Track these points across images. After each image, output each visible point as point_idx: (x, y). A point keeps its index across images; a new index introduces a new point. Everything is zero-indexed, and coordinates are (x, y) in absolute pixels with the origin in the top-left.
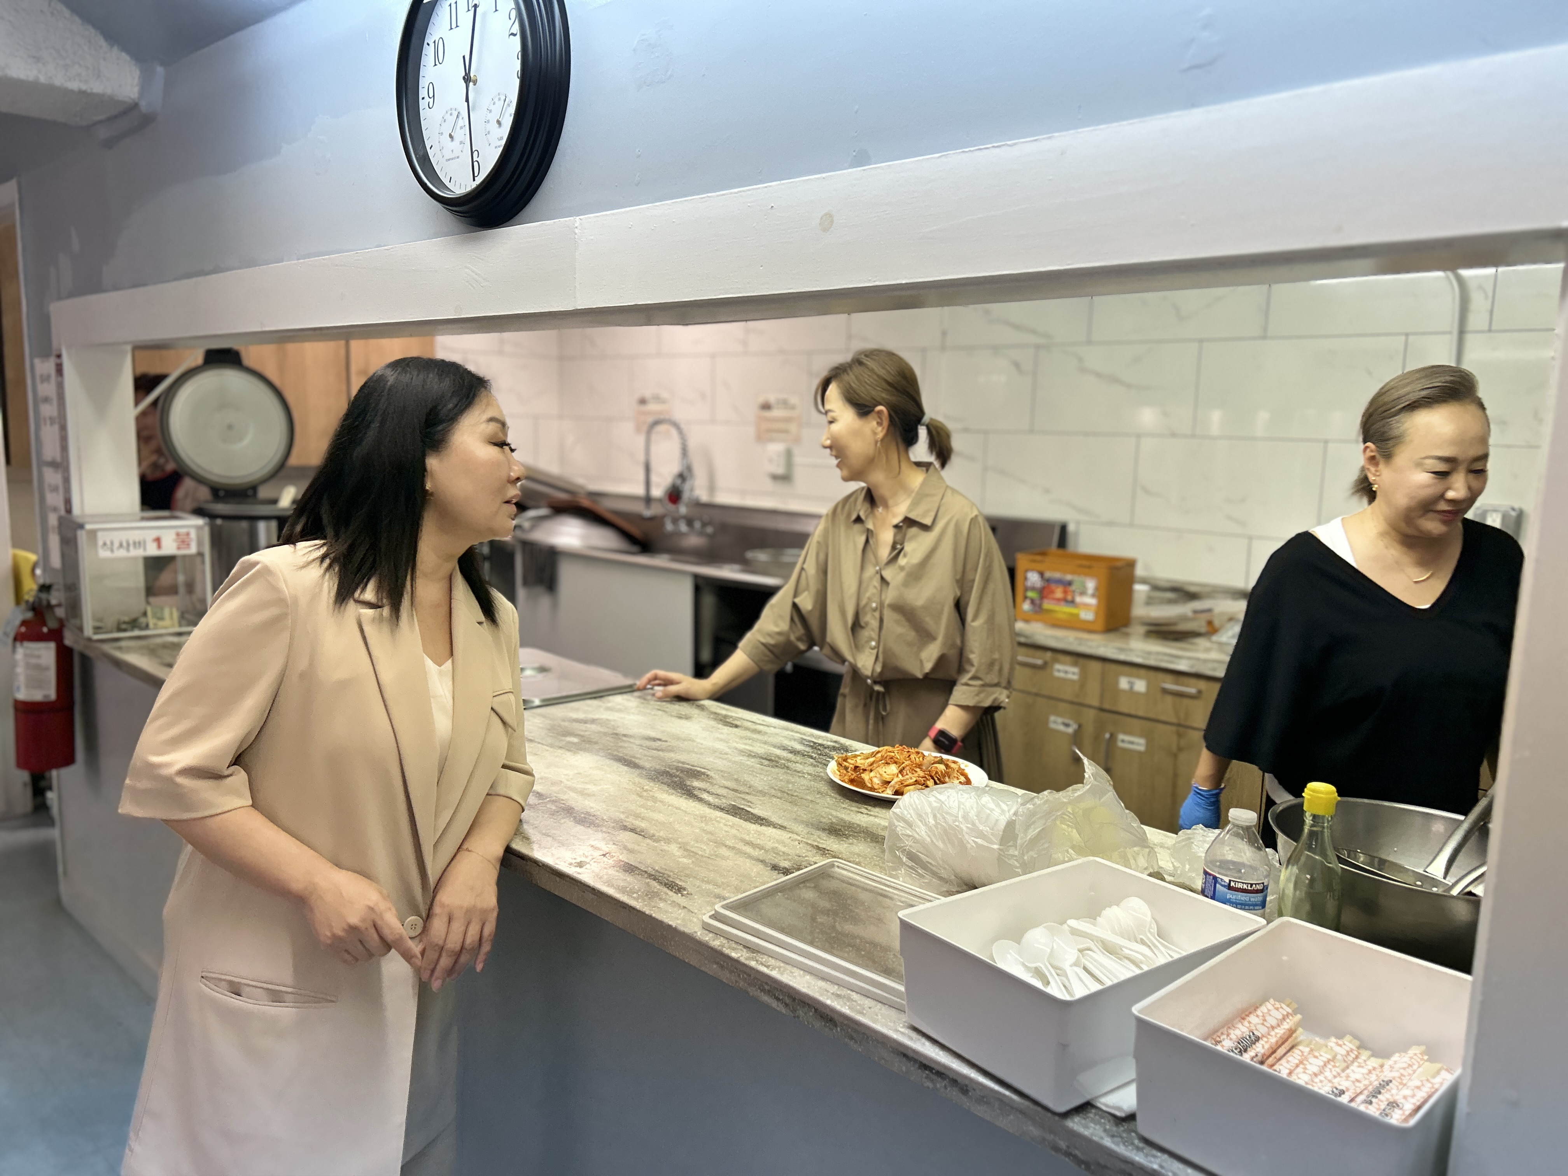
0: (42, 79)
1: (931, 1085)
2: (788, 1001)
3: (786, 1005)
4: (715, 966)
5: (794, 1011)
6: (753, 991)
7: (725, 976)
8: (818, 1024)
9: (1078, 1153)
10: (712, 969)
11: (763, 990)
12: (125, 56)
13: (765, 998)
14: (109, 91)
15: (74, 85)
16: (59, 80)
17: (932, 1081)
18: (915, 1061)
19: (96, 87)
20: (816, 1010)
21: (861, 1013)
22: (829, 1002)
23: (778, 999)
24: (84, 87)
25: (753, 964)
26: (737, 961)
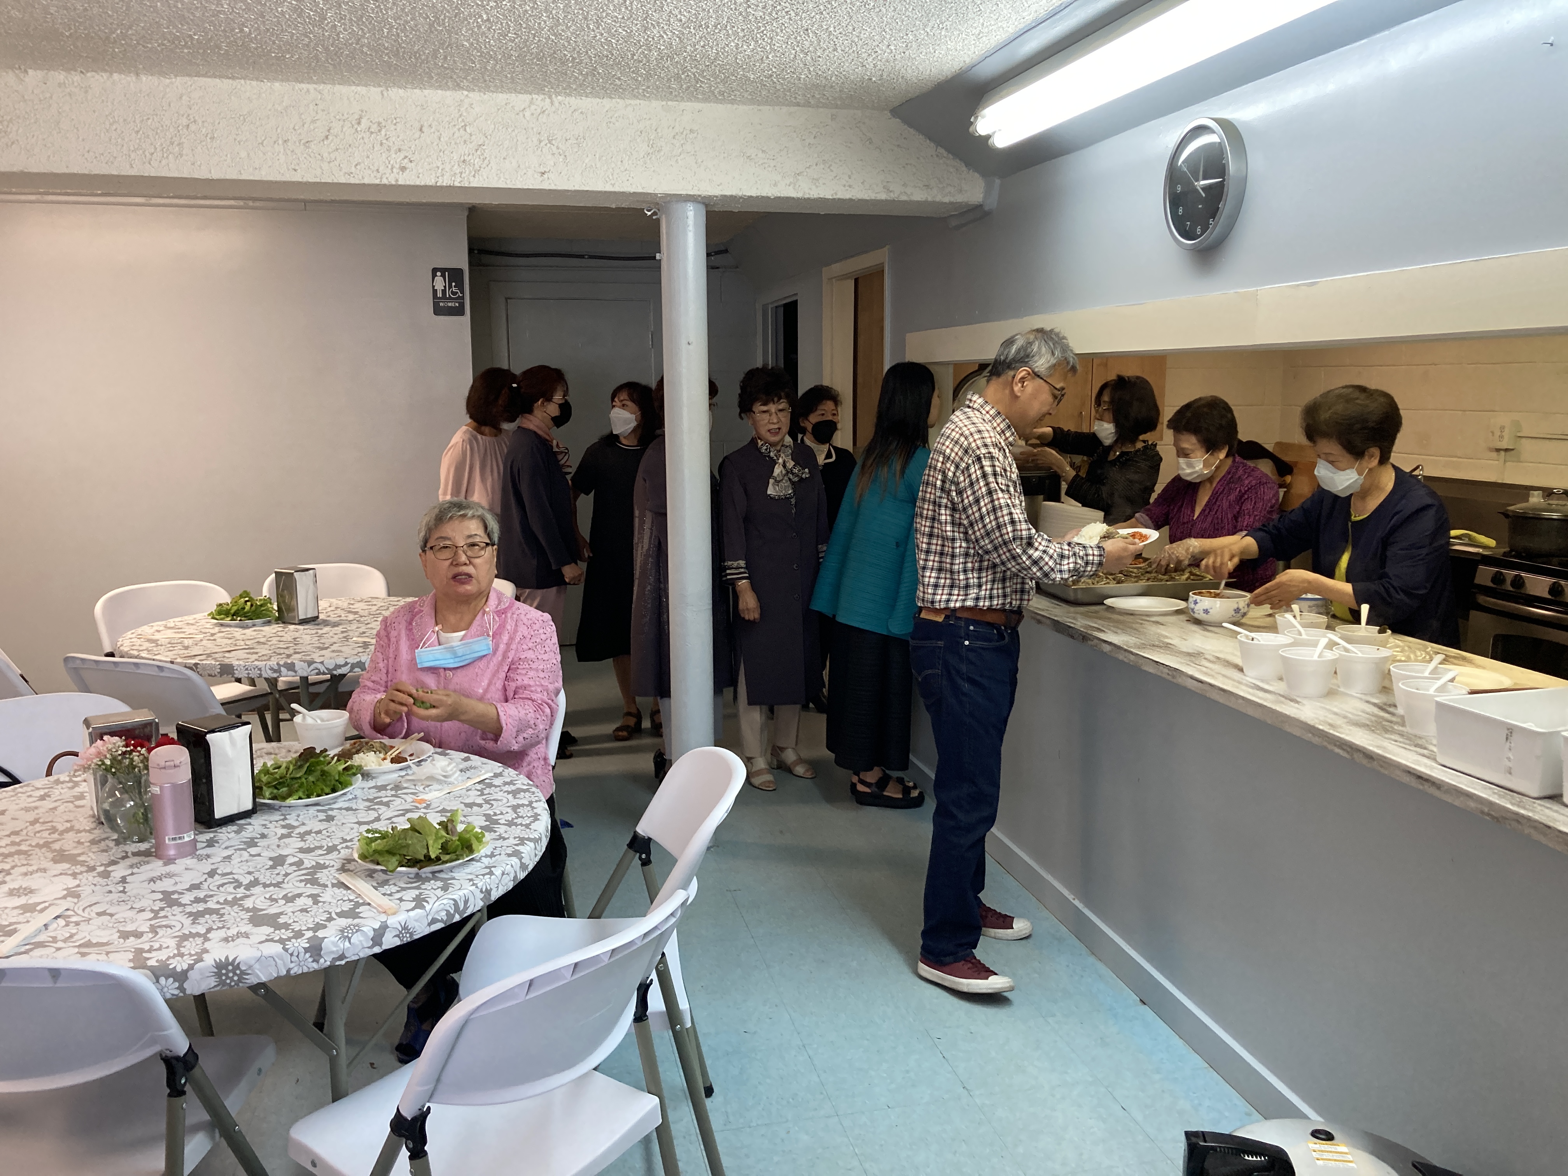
0: (930, 199)
1: (1421, 787)
2: (1349, 750)
3: (1348, 752)
4: (1310, 735)
5: (1352, 755)
6: (1330, 747)
7: (1316, 740)
8: (1365, 762)
9: (1493, 813)
10: (1308, 736)
11: (1335, 745)
12: (977, 175)
13: (1337, 750)
14: (965, 200)
15: (946, 200)
16: (939, 198)
17: (1423, 785)
18: (1414, 774)
19: (960, 198)
20: (1364, 753)
21: (1389, 753)
22: (1371, 748)
23: (1344, 750)
24: (952, 200)
25: (1331, 732)
26: (1322, 731)
